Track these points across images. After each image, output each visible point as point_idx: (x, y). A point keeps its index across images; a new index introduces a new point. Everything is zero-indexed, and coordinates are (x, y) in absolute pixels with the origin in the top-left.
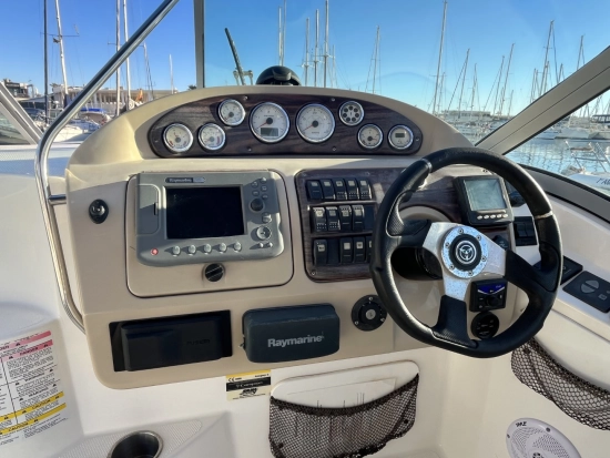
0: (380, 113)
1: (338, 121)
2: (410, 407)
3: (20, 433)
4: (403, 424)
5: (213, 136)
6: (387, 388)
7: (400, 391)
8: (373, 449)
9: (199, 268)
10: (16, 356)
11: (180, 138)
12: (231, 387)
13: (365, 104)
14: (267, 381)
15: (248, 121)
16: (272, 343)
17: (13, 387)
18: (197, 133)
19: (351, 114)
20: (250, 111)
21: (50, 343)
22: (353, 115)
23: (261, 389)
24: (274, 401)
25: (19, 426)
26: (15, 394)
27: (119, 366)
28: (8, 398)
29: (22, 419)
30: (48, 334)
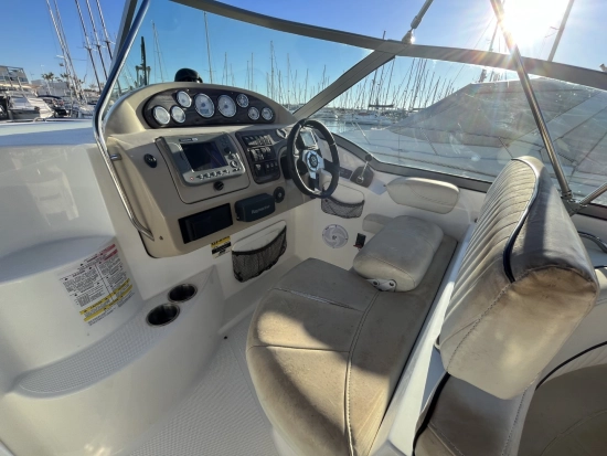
0: (256, 100)
1: (237, 106)
2: (284, 241)
3: (116, 306)
4: (283, 249)
5: (179, 114)
6: (276, 234)
7: (280, 235)
8: (274, 263)
9: (212, 184)
10: (103, 261)
11: (162, 115)
12: (214, 252)
13: (248, 96)
14: (229, 245)
15: (193, 104)
16: (253, 212)
17: (105, 280)
18: (170, 112)
19: (242, 101)
20: (194, 98)
21: (115, 252)
22: (244, 102)
23: (227, 249)
24: (234, 253)
25: (114, 301)
26: (108, 284)
27: (186, 240)
28: (104, 287)
29: (115, 297)
30: (114, 246)
